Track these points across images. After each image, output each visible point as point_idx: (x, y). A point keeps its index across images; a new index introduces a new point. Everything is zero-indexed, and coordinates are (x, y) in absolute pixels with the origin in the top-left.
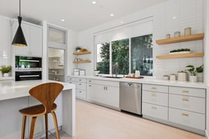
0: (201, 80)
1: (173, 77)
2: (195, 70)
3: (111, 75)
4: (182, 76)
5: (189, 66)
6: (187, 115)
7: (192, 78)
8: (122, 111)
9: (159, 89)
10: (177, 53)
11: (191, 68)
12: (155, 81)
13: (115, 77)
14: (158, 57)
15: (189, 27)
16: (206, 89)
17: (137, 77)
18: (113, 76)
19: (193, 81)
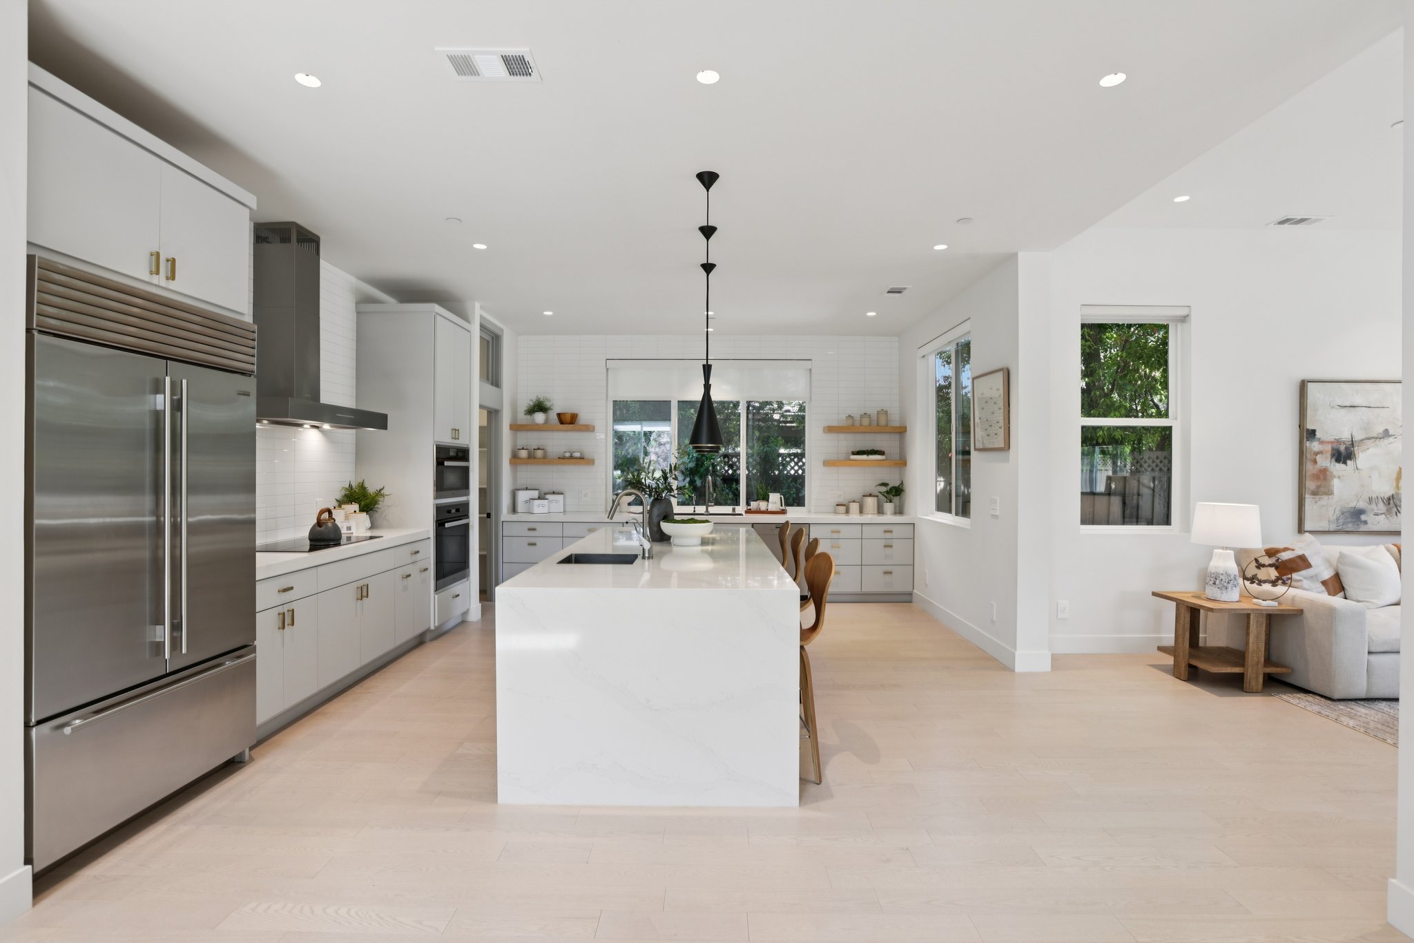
0: (900, 511)
1: (854, 507)
2: (892, 492)
4: (871, 503)
5: (882, 484)
6: (891, 573)
7: (889, 507)
9: (845, 531)
10: (864, 457)
11: (884, 488)
12: (813, 516)
13: (703, 512)
14: (827, 463)
15: (885, 409)
16: (914, 524)
17: (774, 510)
18: (694, 511)
19: (889, 513)
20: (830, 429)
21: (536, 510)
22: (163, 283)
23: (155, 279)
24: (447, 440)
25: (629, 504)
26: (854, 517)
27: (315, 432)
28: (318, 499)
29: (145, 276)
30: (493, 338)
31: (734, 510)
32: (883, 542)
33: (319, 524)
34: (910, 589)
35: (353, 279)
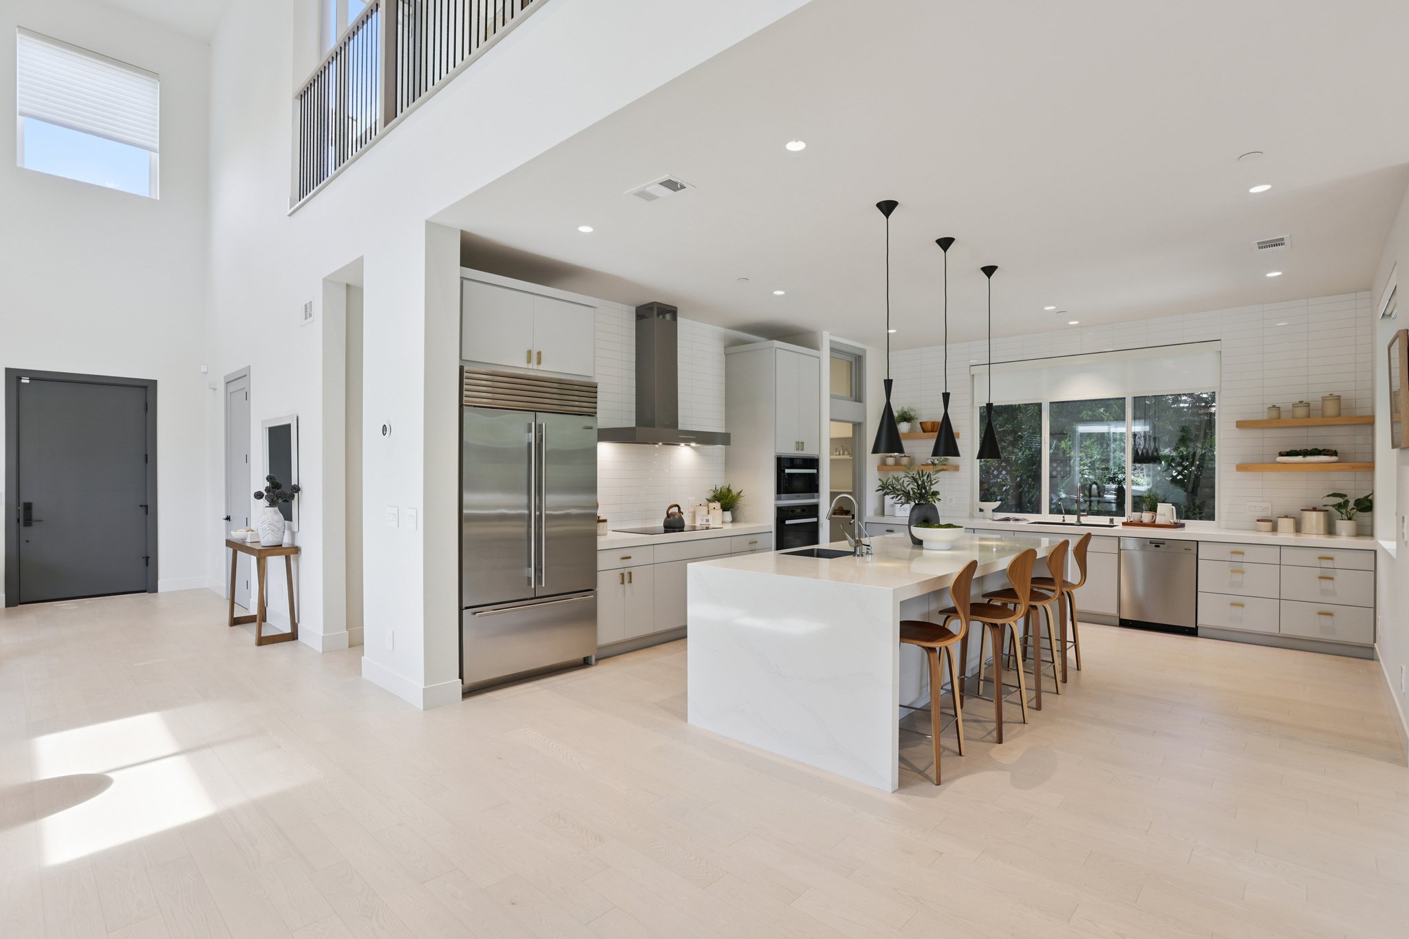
0: (1366, 531)
1: (1286, 525)
2: (1351, 505)
4: (1314, 520)
5: (1335, 495)
6: (1331, 614)
7: (1344, 526)
8: (1124, 623)
10: (1299, 459)
11: (1340, 500)
12: (1223, 533)
13: (1074, 522)
14: (1241, 468)
15: (1335, 394)
16: (1375, 551)
17: (1162, 523)
18: (1064, 521)
20: (1241, 425)
21: (898, 513)
22: (535, 367)
23: (530, 366)
24: (790, 451)
25: (994, 511)
26: (1286, 534)
27: (687, 448)
28: (690, 498)
29: (524, 365)
30: (856, 358)
31: (1112, 521)
32: (1318, 572)
33: (668, 516)
34: (1369, 641)
35: (722, 330)
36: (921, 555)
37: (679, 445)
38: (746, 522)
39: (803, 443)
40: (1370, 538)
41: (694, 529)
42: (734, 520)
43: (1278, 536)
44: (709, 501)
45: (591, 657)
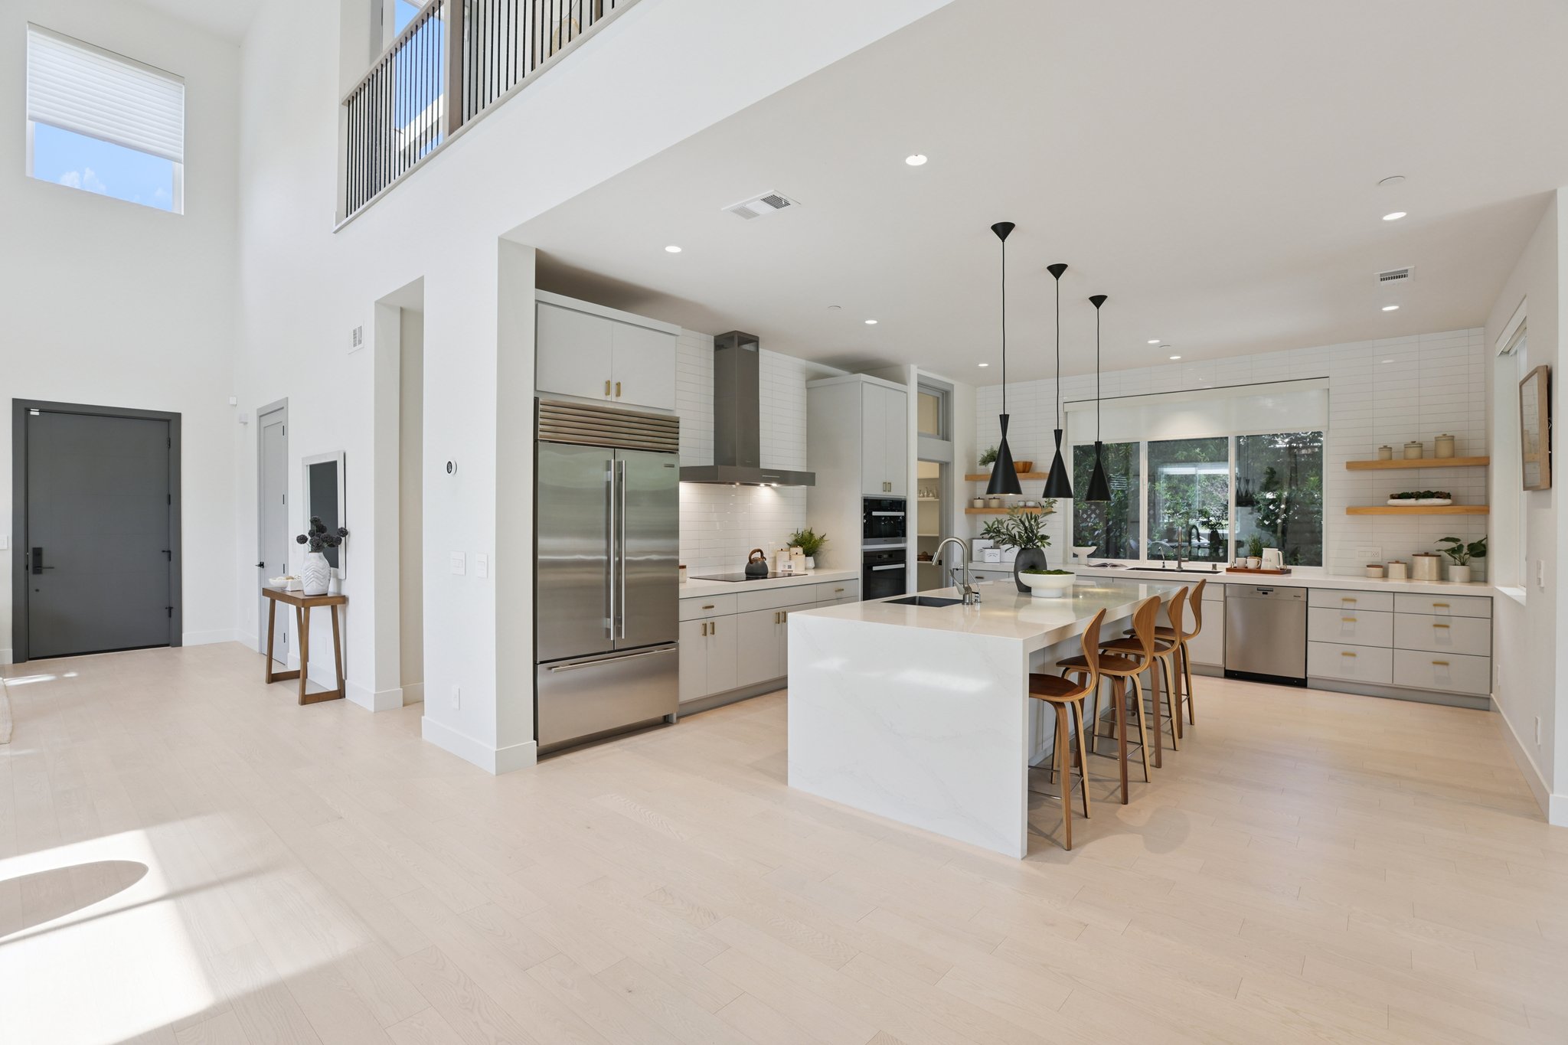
0: (1480, 577)
1: (1397, 570)
2: (1465, 550)
3: (1144, 562)
4: (1427, 565)
5: (1447, 539)
6: (1446, 664)
7: (1457, 572)
8: (1230, 675)
9: (1364, 601)
10: (1412, 501)
11: (1453, 545)
12: (1332, 579)
13: (1175, 568)
14: (1351, 511)
15: (1449, 434)
16: (1492, 598)
17: (1268, 569)
18: (1164, 567)
19: (1457, 579)
20: (1351, 466)
21: (987, 559)
22: (614, 399)
23: (609, 398)
24: (877, 492)
25: (1089, 556)
26: (1397, 581)
27: (768, 488)
28: (770, 543)
29: (602, 397)
30: (943, 394)
31: (1214, 566)
32: (1433, 620)
33: (751, 561)
34: (1486, 692)
35: (803, 362)
36: (1029, 603)
37: (758, 485)
38: (830, 568)
39: (890, 484)
40: (1483, 584)
41: (775, 576)
42: (817, 567)
43: (1390, 583)
44: (790, 546)
45: (672, 715)
